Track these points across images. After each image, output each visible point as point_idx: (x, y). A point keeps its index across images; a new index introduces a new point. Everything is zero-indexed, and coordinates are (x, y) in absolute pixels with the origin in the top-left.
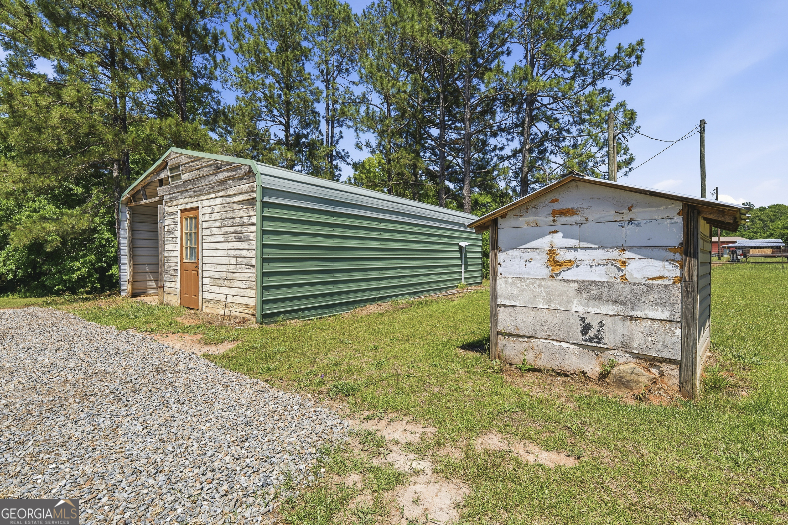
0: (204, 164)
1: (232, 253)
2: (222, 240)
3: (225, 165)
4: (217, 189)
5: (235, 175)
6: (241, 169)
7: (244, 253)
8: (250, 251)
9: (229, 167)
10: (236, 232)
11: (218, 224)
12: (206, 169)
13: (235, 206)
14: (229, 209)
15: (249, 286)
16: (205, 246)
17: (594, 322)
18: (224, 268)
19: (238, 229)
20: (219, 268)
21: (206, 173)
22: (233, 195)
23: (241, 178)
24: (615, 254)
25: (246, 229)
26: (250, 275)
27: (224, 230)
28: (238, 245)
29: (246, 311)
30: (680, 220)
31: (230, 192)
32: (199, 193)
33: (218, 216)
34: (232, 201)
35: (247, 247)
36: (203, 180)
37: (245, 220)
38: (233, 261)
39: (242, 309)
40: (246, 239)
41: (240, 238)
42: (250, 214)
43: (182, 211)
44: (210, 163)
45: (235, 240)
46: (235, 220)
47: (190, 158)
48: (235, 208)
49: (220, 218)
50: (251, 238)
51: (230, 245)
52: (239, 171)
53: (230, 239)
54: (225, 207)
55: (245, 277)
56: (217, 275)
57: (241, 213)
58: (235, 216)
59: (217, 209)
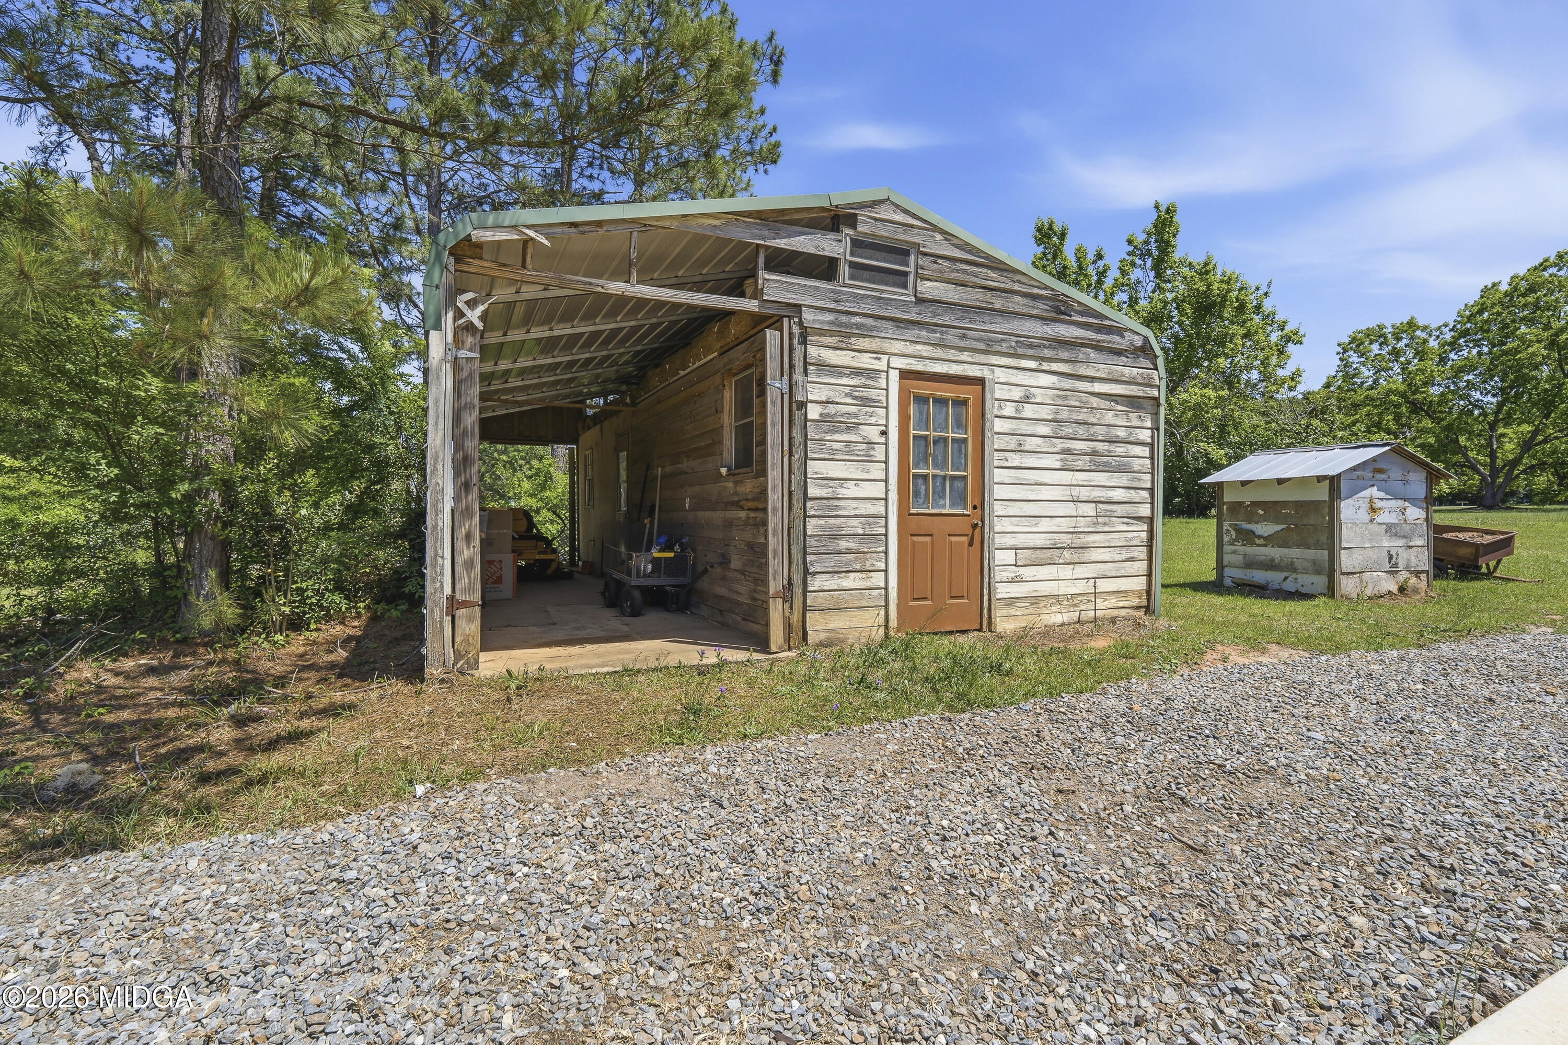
0: (1017, 287)
1: (1084, 493)
2: (1058, 465)
3: (1082, 314)
4: (1047, 353)
5: (1104, 341)
6: (1123, 337)
7: (1118, 495)
8: (1132, 491)
9: (1094, 321)
10: (1094, 453)
11: (1044, 429)
12: (1018, 299)
13: (1095, 402)
14: (1077, 404)
15: (1129, 555)
16: (999, 475)
17: (1393, 552)
18: (1065, 525)
19: (1101, 447)
20: (1045, 525)
21: (1011, 307)
22: (1092, 379)
23: (1118, 353)
24: (1400, 503)
25: (1121, 450)
26: (1130, 535)
27: (1060, 444)
28: (1101, 478)
29: (1121, 604)
30: (1424, 486)
31: (1083, 370)
32: (981, 346)
33: (1045, 412)
34: (1090, 390)
35: (1125, 483)
36: (999, 319)
37: (1122, 433)
38: (1089, 509)
39: (1113, 602)
40: (1122, 469)
41: (1107, 464)
42: (1133, 424)
43: (905, 375)
44: (1036, 291)
45: (1093, 468)
46: (1093, 430)
47: (970, 252)
48: (1095, 405)
49: (1050, 417)
50: (1136, 467)
51: (1081, 477)
52: (1117, 338)
53: (1080, 464)
54: (1065, 398)
55: (1117, 539)
56: (1040, 540)
57: (1109, 418)
58: (1095, 421)
59: (1039, 397)
